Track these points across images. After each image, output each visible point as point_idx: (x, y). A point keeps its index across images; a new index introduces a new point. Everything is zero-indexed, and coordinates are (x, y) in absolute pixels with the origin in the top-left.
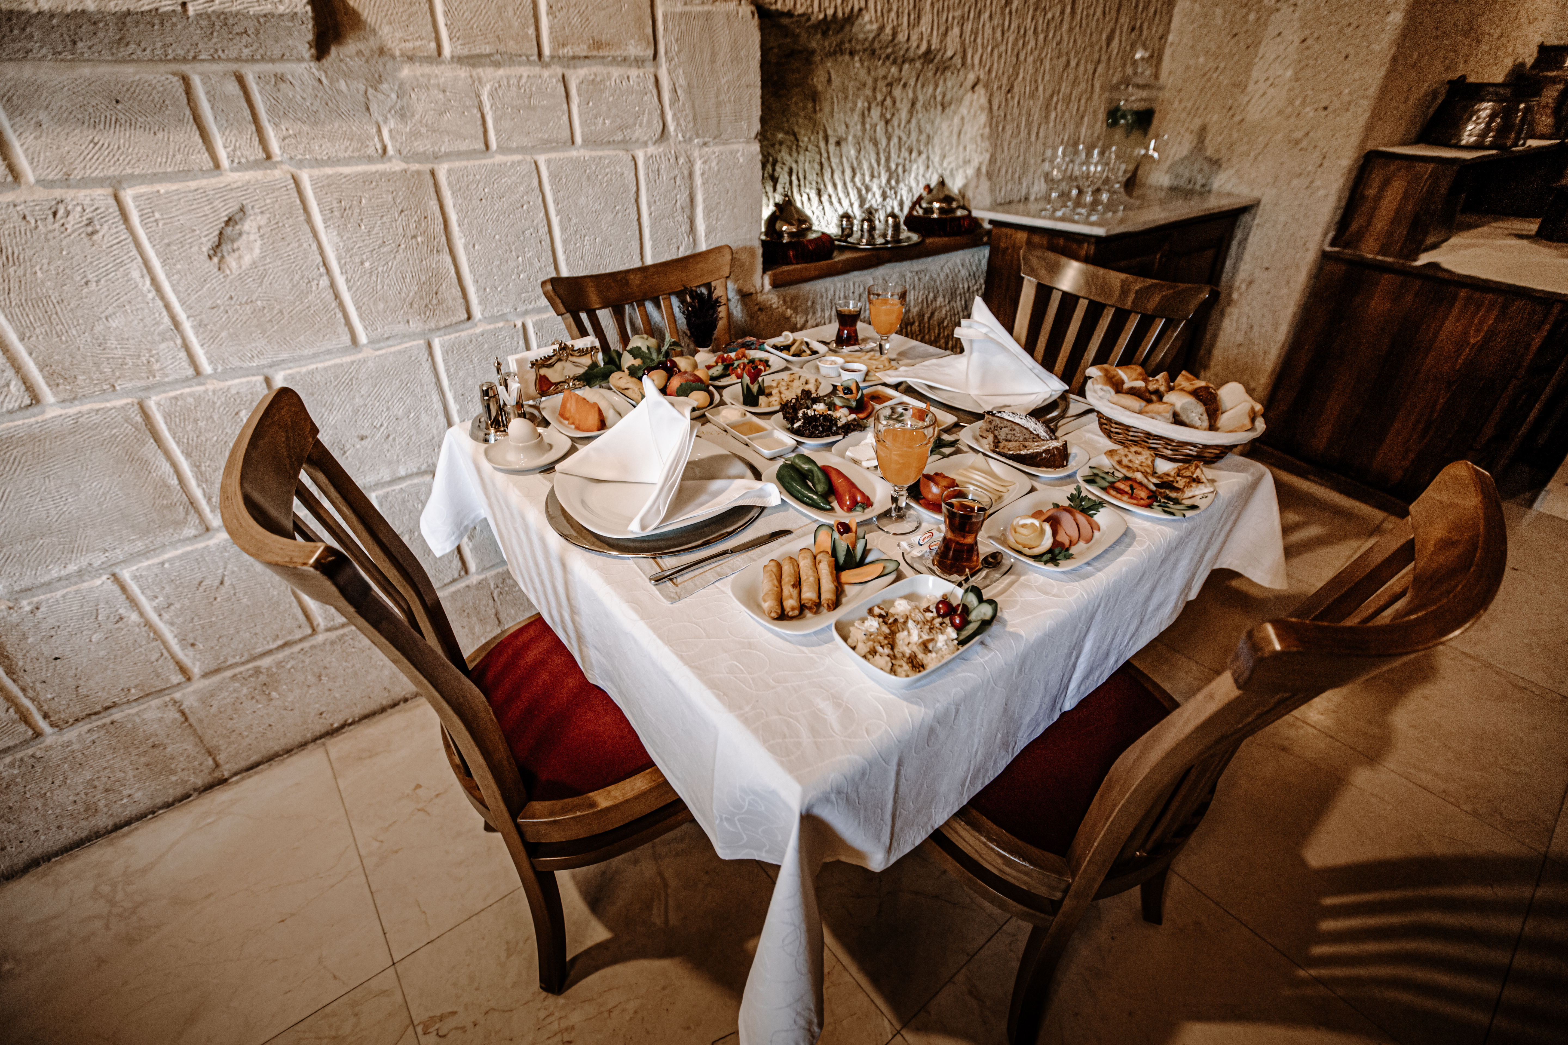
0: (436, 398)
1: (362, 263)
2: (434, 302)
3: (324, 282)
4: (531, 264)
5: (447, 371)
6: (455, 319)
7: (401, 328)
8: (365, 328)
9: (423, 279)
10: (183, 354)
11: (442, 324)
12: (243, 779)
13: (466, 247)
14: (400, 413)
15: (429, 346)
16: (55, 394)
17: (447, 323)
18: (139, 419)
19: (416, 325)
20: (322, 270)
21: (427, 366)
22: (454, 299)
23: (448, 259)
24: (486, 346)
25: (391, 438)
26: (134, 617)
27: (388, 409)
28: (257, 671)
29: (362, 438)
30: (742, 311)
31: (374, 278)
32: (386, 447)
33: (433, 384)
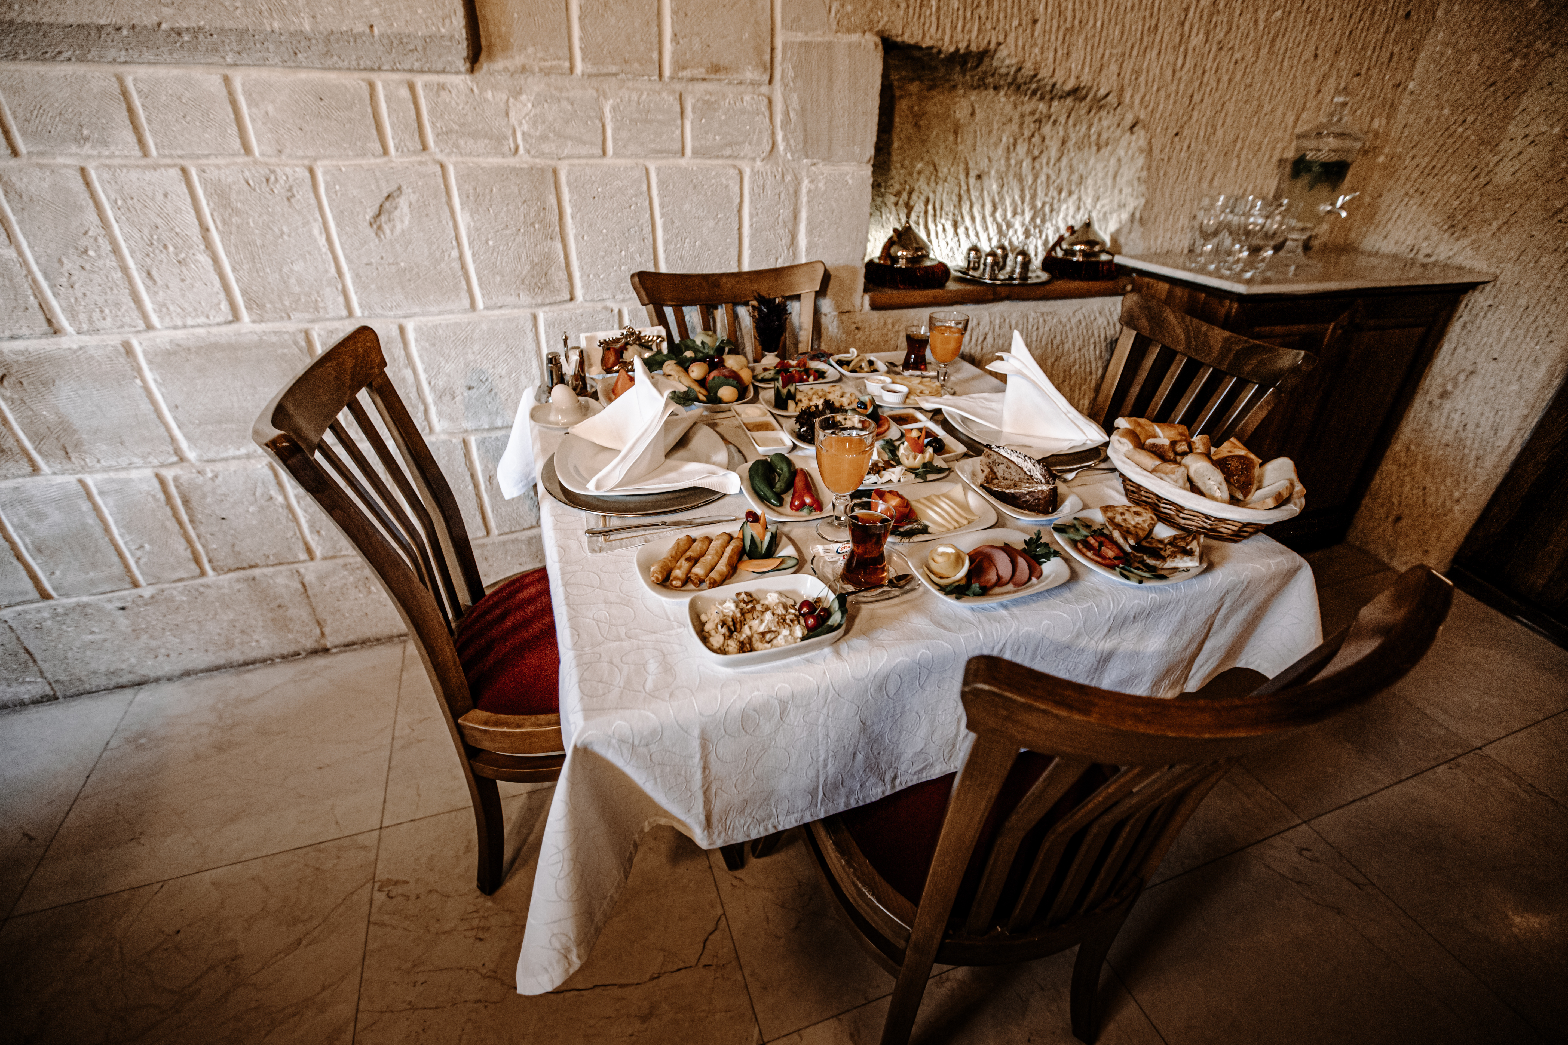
0: (535, 364)
1: (487, 241)
2: (543, 281)
3: (455, 254)
4: (633, 259)
5: (547, 342)
6: (559, 299)
7: (512, 299)
8: (483, 295)
9: (536, 260)
10: (341, 299)
11: (548, 301)
12: (340, 652)
13: (576, 237)
14: (503, 373)
15: (535, 318)
16: (250, 315)
17: (552, 300)
18: (303, 344)
19: (525, 299)
20: (454, 243)
21: (530, 335)
22: (560, 281)
23: (559, 246)
24: (584, 325)
26: (280, 499)
27: (494, 367)
29: (470, 388)
30: (838, 327)
31: (495, 254)
32: (488, 399)
33: (533, 352)
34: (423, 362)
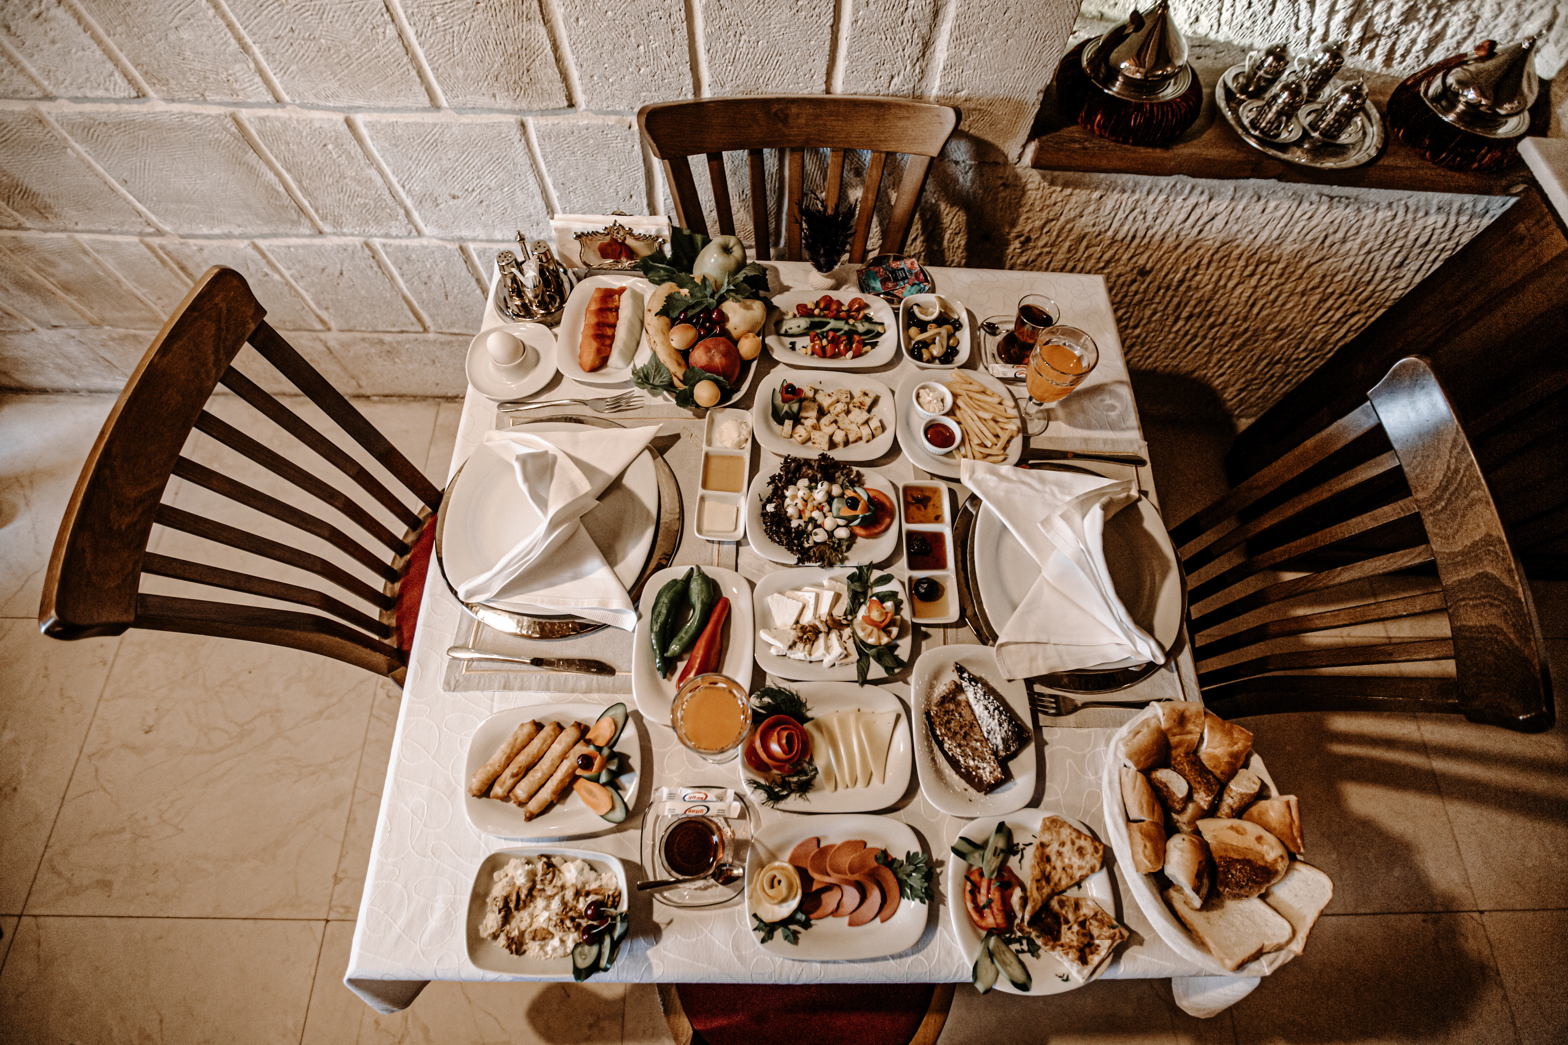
0: (532, 180)
1: (433, 17)
2: (526, 79)
3: (391, 31)
4: (657, 58)
5: (544, 156)
6: (552, 105)
7: (486, 101)
8: (444, 91)
9: (510, 50)
10: (258, 79)
11: (535, 106)
13: (566, 20)
14: (492, 185)
15: (523, 125)
16: (156, 92)
17: (543, 106)
18: (233, 129)
19: (503, 101)
20: (387, 16)
21: (520, 146)
22: (550, 81)
23: (542, 31)
24: (591, 141)
25: (484, 204)
27: (479, 177)
28: (382, 342)
29: (454, 197)
31: (449, 37)
32: (480, 211)
33: (528, 166)
34: (389, 165)
